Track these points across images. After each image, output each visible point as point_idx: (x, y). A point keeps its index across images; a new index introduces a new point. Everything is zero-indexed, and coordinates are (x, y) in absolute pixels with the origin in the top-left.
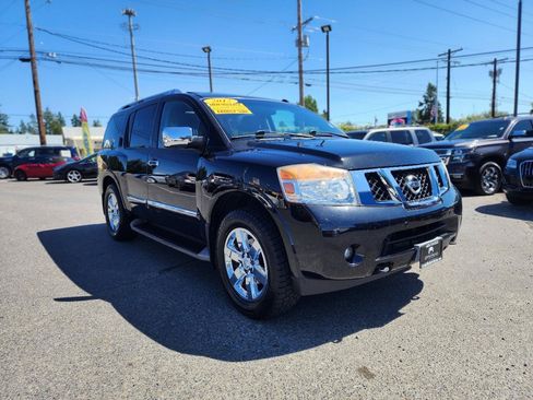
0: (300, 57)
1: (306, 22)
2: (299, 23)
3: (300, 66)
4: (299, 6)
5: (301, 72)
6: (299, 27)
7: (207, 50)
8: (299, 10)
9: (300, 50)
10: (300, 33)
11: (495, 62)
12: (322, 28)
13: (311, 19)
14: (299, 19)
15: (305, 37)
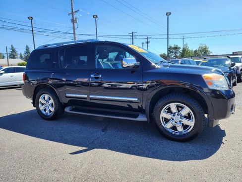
0: (74, 27)
1: (76, 12)
2: (72, 12)
3: (74, 32)
4: (72, 3)
5: (74, 34)
6: (72, 13)
7: (31, 18)
8: (72, 6)
9: (73, 24)
10: (73, 16)
11: (147, 38)
12: (93, 16)
13: (78, 11)
14: (72, 9)
15: (76, 18)
